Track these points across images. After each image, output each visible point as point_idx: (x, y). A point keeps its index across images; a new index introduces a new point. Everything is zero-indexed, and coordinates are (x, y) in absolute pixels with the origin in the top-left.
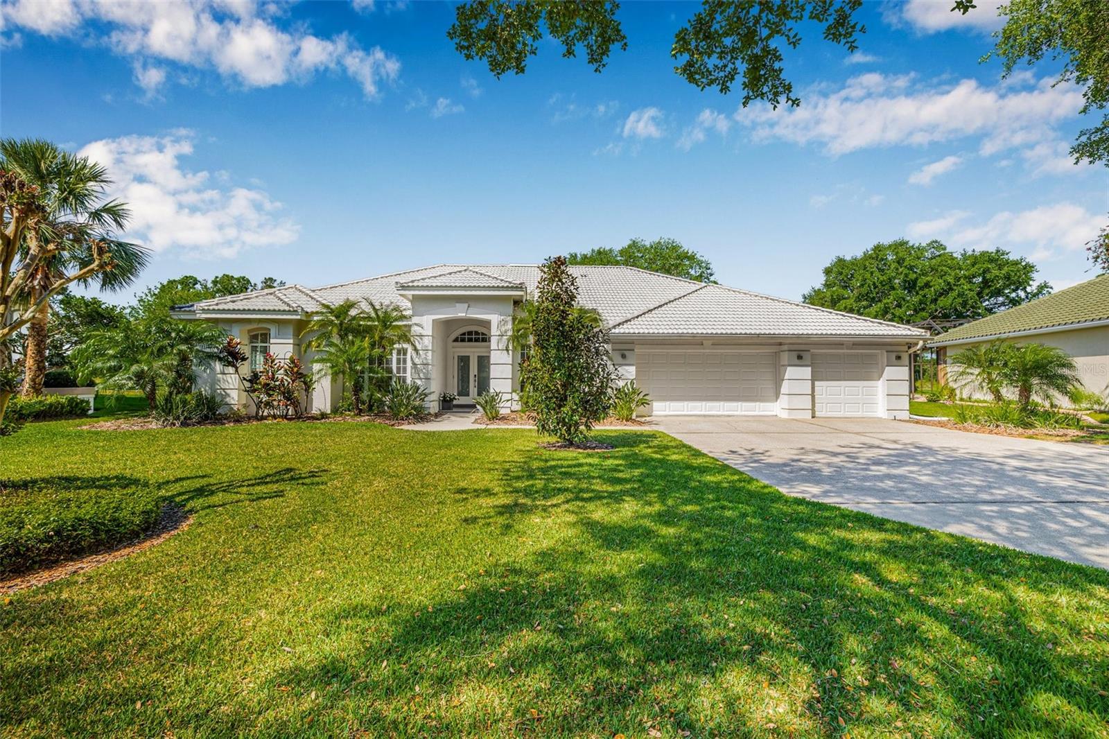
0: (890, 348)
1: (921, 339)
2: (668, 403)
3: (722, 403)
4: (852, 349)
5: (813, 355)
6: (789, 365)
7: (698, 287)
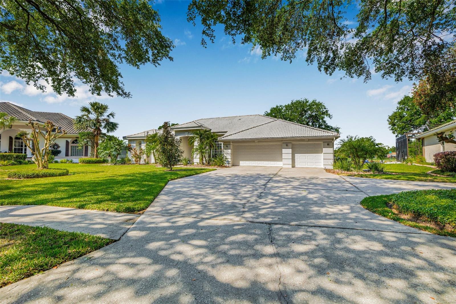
0: (325, 141)
1: (334, 137)
2: (245, 162)
3: (263, 162)
4: (308, 142)
5: (293, 145)
6: (283, 148)
7: (274, 120)
